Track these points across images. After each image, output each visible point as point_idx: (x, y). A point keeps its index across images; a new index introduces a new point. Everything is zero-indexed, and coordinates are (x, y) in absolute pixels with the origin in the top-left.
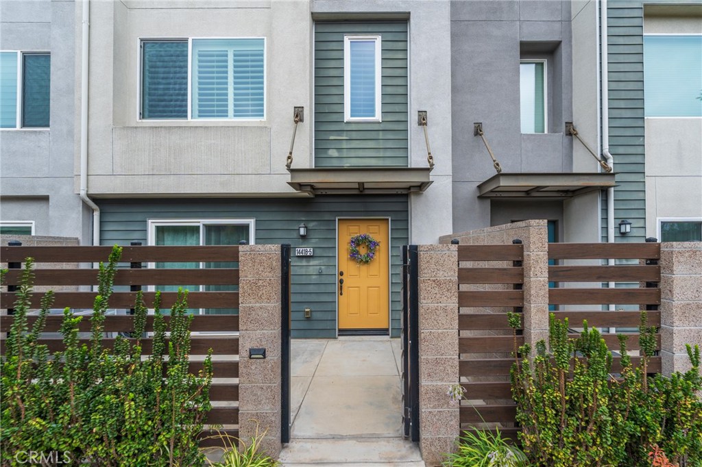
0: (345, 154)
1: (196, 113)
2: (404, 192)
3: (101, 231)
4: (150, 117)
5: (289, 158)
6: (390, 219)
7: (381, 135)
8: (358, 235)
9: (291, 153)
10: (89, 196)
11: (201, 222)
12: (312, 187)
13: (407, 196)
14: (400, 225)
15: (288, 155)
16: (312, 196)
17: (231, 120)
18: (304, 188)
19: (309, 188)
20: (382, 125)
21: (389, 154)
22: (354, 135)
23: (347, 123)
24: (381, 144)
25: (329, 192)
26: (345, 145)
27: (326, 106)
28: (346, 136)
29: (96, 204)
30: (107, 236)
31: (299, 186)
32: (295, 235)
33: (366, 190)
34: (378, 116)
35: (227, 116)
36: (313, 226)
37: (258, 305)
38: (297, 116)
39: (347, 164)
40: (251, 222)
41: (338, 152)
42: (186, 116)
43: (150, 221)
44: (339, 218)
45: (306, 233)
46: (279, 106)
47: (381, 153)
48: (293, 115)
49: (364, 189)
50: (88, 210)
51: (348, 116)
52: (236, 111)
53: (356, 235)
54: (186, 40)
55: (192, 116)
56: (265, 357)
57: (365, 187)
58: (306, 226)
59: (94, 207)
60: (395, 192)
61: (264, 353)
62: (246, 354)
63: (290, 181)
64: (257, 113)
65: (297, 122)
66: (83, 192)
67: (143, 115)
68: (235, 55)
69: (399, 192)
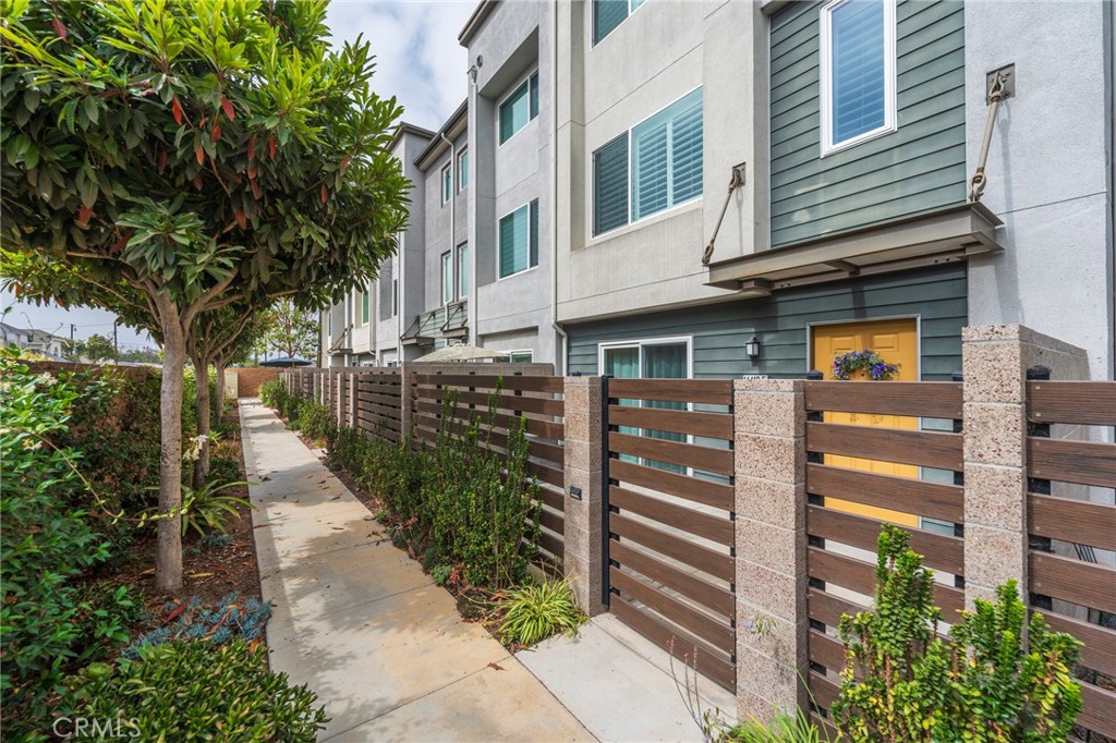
0: (822, 212)
1: (638, 213)
2: (954, 258)
3: (568, 357)
4: (601, 232)
5: (708, 249)
6: (919, 319)
7: (897, 156)
8: (850, 352)
9: (713, 241)
10: (557, 323)
11: (641, 342)
12: (761, 281)
13: (963, 265)
14: (944, 329)
15: (708, 244)
16: (766, 293)
17: (672, 210)
18: (746, 286)
19: (751, 285)
20: (898, 136)
21: (913, 188)
22: (839, 175)
23: (826, 157)
24: (898, 173)
25: (794, 283)
26: (822, 197)
27: (789, 143)
28: (825, 181)
29: (563, 330)
30: (573, 361)
31: (737, 284)
33: (862, 270)
34: (890, 121)
35: (666, 206)
36: (770, 340)
37: (576, 441)
38: (733, 180)
39: (825, 229)
40: (688, 339)
41: (811, 212)
42: (627, 222)
43: (600, 344)
44: (813, 324)
45: (756, 353)
46: (716, 175)
47: (898, 192)
48: (730, 181)
49: (858, 268)
50: (559, 337)
51: (827, 146)
52: (675, 196)
53: (844, 353)
54: (627, 133)
55: (633, 220)
56: (581, 499)
57: (859, 264)
58: (756, 342)
59: (563, 333)
60: (930, 262)
61: (580, 494)
62: (568, 490)
63: (708, 282)
64: (698, 190)
65: (731, 190)
66: (553, 321)
67: (596, 232)
68: (674, 125)
69: (942, 260)
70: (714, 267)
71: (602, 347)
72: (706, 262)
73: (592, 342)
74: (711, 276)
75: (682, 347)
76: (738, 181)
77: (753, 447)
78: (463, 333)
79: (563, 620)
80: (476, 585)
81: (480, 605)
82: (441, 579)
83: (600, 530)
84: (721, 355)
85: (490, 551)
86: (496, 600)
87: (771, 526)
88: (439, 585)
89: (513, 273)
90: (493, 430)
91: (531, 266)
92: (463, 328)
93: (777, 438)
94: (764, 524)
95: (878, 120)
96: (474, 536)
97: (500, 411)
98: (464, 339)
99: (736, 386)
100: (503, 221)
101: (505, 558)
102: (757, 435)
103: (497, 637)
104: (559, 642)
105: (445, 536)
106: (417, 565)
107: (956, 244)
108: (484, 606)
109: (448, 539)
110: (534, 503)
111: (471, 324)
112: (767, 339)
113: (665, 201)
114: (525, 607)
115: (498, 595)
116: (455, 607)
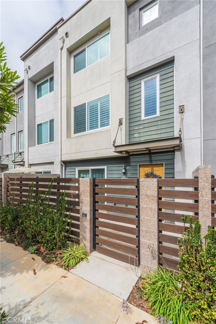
0: (142, 135)
1: (89, 128)
2: (172, 149)
3: (65, 172)
4: (77, 133)
5: (114, 141)
6: (164, 164)
7: (159, 123)
8: (148, 172)
9: (115, 139)
10: (62, 161)
11: (90, 168)
12: (127, 152)
13: (173, 151)
14: (169, 167)
15: (114, 140)
16: (128, 155)
17: (100, 129)
18: (123, 153)
19: (124, 153)
20: (160, 118)
21: (163, 131)
22: (146, 125)
23: (143, 120)
24: (160, 127)
25: (135, 153)
26: (142, 131)
27: (133, 115)
28: (143, 126)
29: (63, 163)
30: (67, 173)
31: (121, 152)
32: (121, 172)
33: (151, 151)
34: (158, 114)
35: (98, 128)
37: (84, 199)
38: (120, 123)
39: (142, 139)
40: (105, 167)
41: (139, 134)
42: (86, 131)
43: (76, 168)
44: (139, 164)
45: (125, 172)
46: (114, 120)
47: (160, 132)
48: (119, 123)
49: (151, 150)
50: (62, 165)
51: (143, 118)
52: (101, 125)
53: (147, 172)
54: (85, 103)
55: (88, 130)
56: (86, 217)
57: (151, 149)
58: (125, 169)
59: (63, 164)
60: (166, 150)
61: (86, 215)
62: (82, 215)
63: (114, 151)
64: (108, 124)
65: (119, 125)
66: (60, 160)
67: (75, 133)
68: (100, 104)
69: (169, 150)
70: (116, 147)
71: (77, 169)
72: (114, 145)
73: (74, 168)
74: (115, 149)
75: (103, 170)
76: (121, 124)
77: (145, 197)
78: (22, 163)
79: (83, 256)
80: (49, 251)
81: (52, 257)
82: (33, 251)
83: (92, 226)
84: (115, 172)
85: (54, 238)
86: (57, 254)
87: (150, 218)
88: (32, 253)
89: (42, 144)
90: (50, 197)
91: (50, 141)
92: (22, 161)
93: (152, 194)
94: (148, 218)
95: (155, 113)
96: (48, 234)
97: (53, 190)
98: (23, 165)
99: (140, 180)
100: (38, 125)
101: (60, 240)
102: (146, 194)
103: (61, 266)
104: (83, 264)
105: (33, 235)
106: (20, 248)
107: (173, 146)
108: (54, 257)
109: (34, 237)
110: (69, 221)
111: (26, 160)
112: (128, 168)
113: (98, 126)
114: (70, 255)
115: (58, 252)
116: (41, 260)
